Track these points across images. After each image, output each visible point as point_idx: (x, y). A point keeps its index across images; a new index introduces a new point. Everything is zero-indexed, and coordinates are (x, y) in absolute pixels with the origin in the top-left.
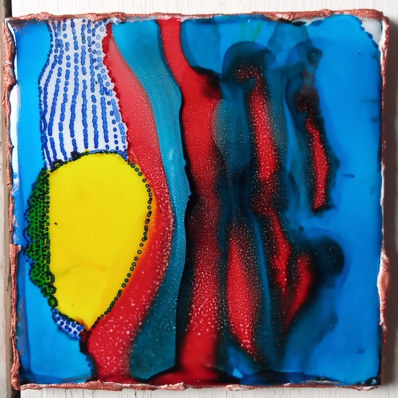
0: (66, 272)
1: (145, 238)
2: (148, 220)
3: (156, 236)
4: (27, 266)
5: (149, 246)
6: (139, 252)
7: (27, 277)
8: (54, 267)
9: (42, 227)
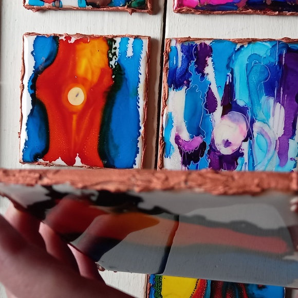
0: (167, 296)
1: (196, 288)
2: (197, 282)
3: (199, 288)
4: (153, 292)
5: (197, 291)
6: (193, 293)
7: (153, 295)
8: (163, 293)
9: (160, 279)
